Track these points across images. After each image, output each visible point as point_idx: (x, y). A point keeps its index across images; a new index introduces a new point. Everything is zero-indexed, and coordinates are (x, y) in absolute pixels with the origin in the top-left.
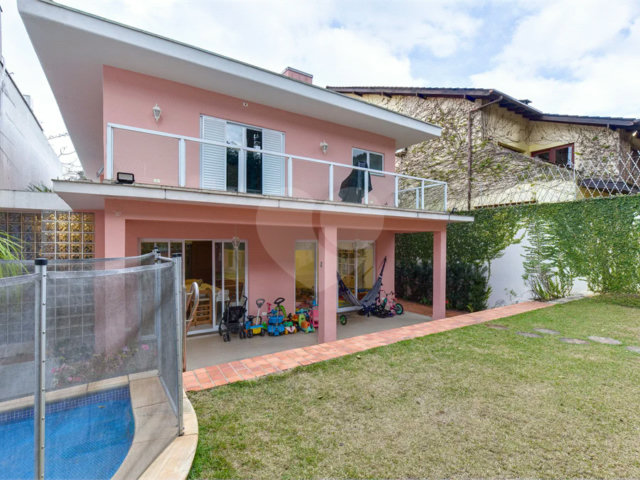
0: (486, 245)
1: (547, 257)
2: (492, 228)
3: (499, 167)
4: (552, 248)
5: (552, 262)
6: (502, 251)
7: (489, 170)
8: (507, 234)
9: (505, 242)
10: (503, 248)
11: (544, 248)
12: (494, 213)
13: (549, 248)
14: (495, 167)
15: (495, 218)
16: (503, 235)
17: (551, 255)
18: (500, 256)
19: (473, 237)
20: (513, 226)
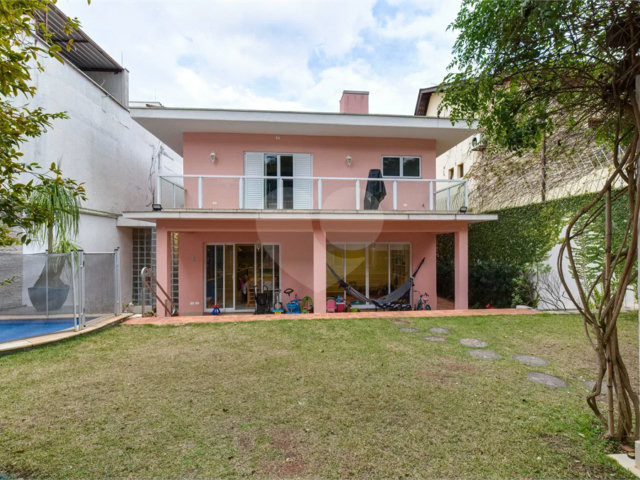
0: (534, 246)
1: (592, 260)
2: (540, 225)
3: (573, 151)
4: (596, 249)
5: (597, 265)
6: (549, 253)
7: (563, 155)
8: (553, 232)
9: (551, 242)
10: (549, 249)
11: (589, 249)
12: (541, 208)
13: (593, 249)
14: (569, 152)
15: (542, 214)
16: (549, 234)
17: (596, 257)
18: (547, 258)
19: (523, 237)
20: (558, 222)
